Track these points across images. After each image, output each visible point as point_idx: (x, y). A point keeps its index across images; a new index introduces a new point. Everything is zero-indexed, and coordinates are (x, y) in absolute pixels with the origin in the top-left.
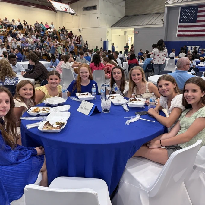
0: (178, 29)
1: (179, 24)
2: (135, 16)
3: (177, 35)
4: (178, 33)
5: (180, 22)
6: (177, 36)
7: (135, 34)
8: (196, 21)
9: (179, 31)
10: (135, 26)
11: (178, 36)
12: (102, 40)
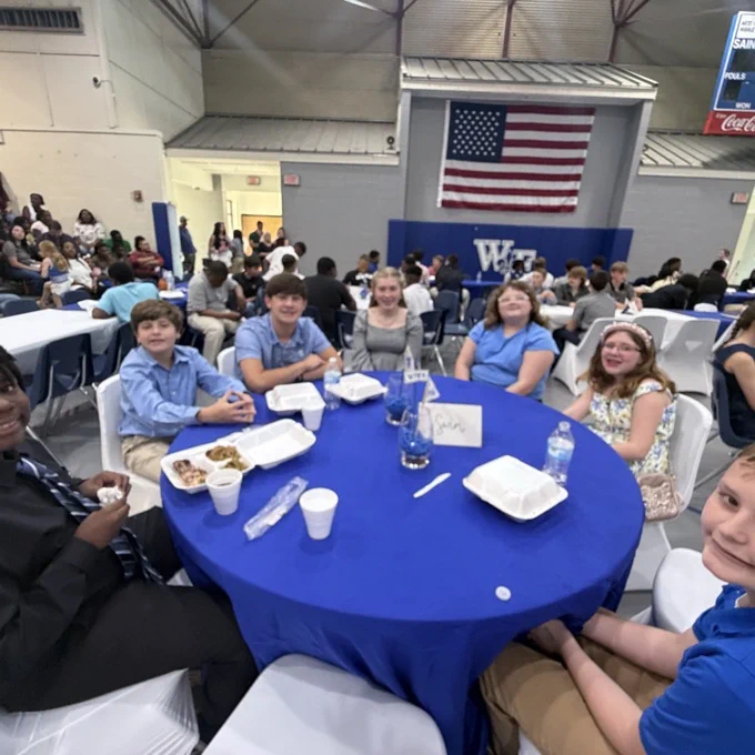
0: (444, 180)
1: (445, 163)
2: (254, 117)
3: (439, 200)
4: (442, 195)
5: (450, 156)
6: (439, 205)
7: (284, 186)
8: (499, 159)
9: (447, 188)
10: (281, 150)
11: (446, 204)
12: (138, 197)
